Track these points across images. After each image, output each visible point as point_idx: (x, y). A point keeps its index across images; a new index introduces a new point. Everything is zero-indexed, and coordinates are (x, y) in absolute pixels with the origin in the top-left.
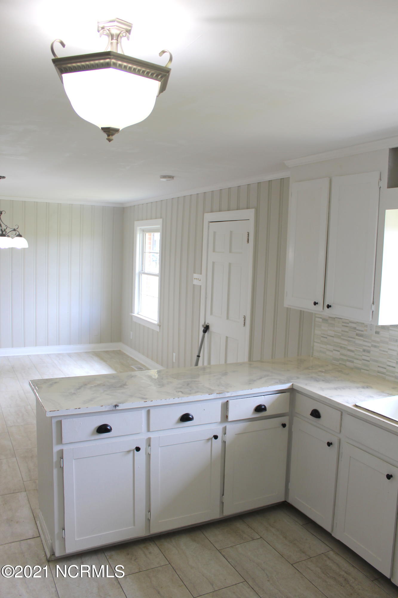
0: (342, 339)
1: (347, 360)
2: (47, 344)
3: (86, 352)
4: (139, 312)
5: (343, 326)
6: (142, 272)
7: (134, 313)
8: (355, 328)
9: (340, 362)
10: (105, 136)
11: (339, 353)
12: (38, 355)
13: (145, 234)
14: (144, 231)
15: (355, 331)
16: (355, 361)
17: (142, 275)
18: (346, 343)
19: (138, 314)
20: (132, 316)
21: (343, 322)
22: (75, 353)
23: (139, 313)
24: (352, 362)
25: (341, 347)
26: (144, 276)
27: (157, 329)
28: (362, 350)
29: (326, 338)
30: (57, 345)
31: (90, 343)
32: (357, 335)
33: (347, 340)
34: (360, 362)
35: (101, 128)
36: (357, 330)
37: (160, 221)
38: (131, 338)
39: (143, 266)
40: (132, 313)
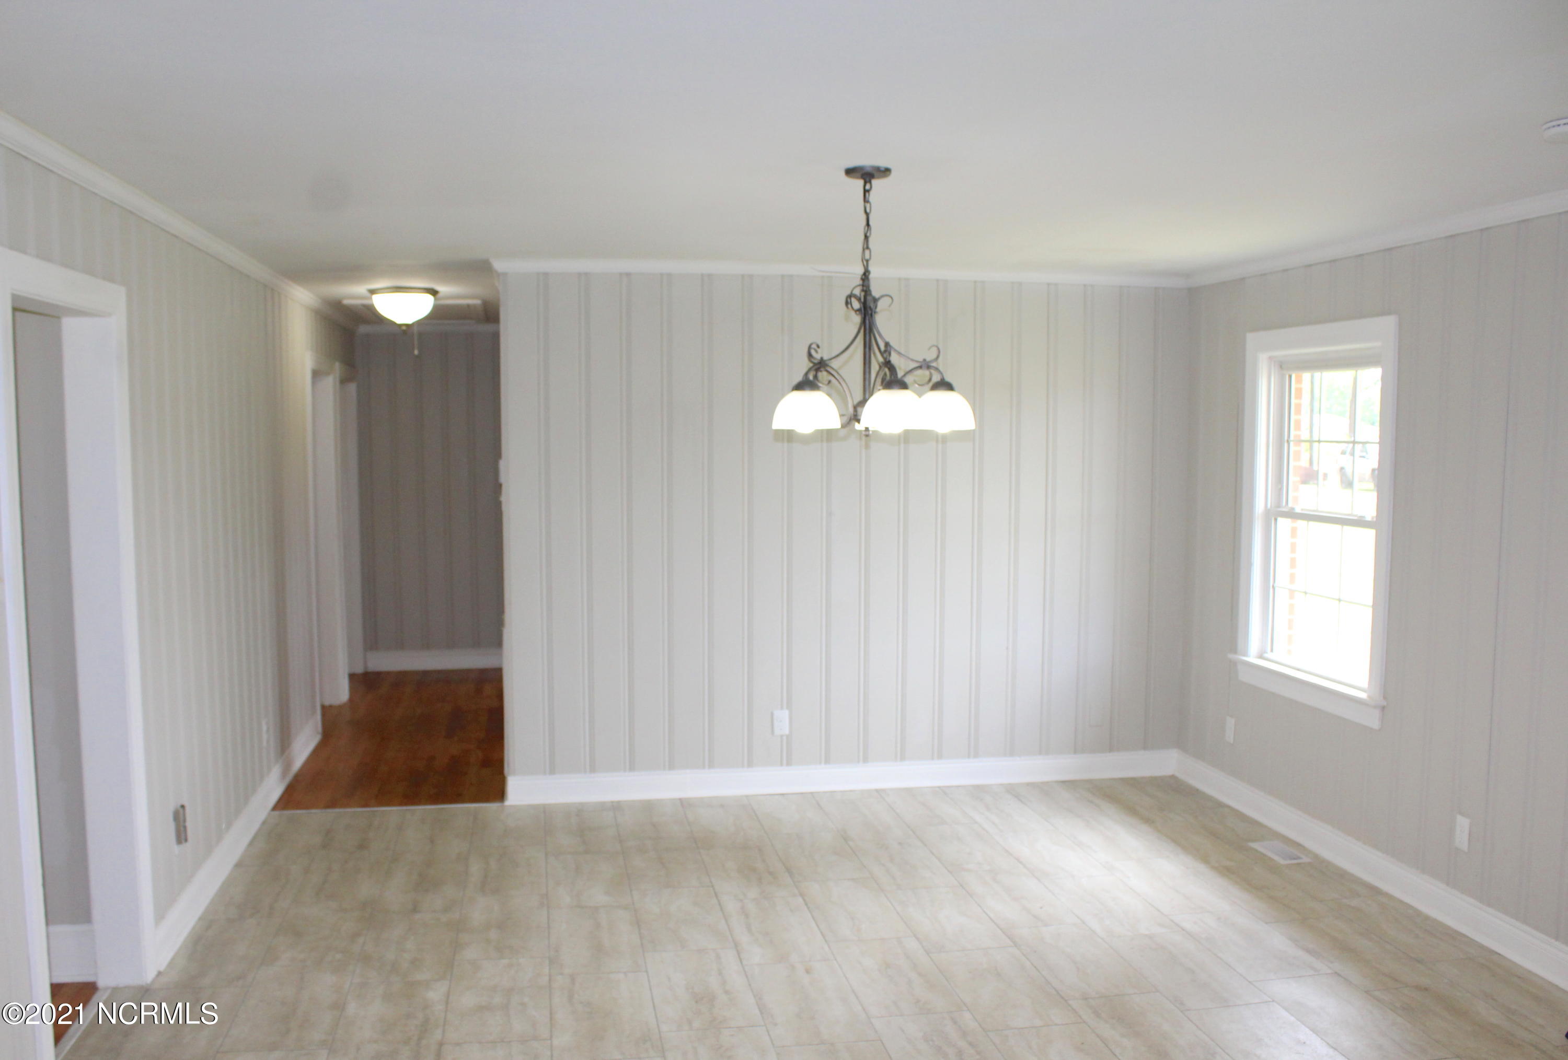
2: (938, 753)
3: (1064, 782)
4: (1265, 652)
6: (1279, 511)
7: (1244, 655)
12: (909, 790)
13: (1290, 377)
14: (1284, 367)
17: (1279, 519)
19: (1261, 657)
20: (1234, 664)
22: (1028, 784)
23: (1266, 655)
26: (1284, 524)
27: (1373, 721)
30: (969, 757)
31: (1075, 752)
37: (1389, 323)
38: (1230, 736)
39: (1281, 489)
40: (1234, 650)
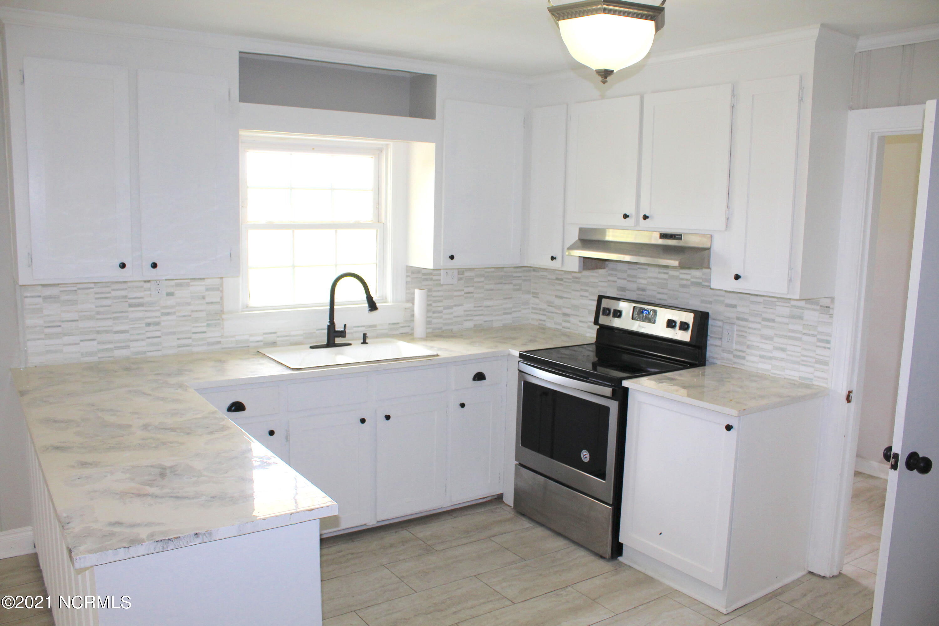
0: (98, 319)
1: (115, 347)
5: (96, 299)
8: (126, 297)
9: (100, 355)
10: (600, 78)
11: (95, 343)
15: (127, 302)
16: (132, 344)
18: (109, 323)
21: (96, 293)
24: (128, 347)
25: (98, 332)
28: (144, 325)
29: (60, 326)
32: (130, 306)
33: (111, 318)
34: (143, 343)
35: (595, 70)
36: (129, 299)
